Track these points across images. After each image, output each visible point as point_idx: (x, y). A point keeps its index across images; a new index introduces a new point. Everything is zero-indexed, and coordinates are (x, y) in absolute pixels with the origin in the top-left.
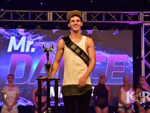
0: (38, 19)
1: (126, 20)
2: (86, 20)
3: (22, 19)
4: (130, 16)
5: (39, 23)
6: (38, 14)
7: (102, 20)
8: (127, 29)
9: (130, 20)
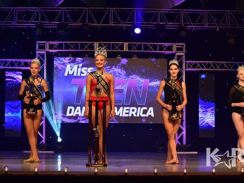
0: (86, 49)
1: (162, 50)
2: (127, 50)
3: (72, 49)
4: (165, 47)
5: (87, 52)
6: (86, 44)
7: (141, 50)
8: (162, 58)
9: (165, 50)
